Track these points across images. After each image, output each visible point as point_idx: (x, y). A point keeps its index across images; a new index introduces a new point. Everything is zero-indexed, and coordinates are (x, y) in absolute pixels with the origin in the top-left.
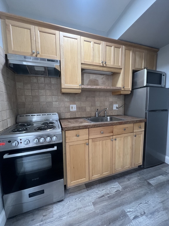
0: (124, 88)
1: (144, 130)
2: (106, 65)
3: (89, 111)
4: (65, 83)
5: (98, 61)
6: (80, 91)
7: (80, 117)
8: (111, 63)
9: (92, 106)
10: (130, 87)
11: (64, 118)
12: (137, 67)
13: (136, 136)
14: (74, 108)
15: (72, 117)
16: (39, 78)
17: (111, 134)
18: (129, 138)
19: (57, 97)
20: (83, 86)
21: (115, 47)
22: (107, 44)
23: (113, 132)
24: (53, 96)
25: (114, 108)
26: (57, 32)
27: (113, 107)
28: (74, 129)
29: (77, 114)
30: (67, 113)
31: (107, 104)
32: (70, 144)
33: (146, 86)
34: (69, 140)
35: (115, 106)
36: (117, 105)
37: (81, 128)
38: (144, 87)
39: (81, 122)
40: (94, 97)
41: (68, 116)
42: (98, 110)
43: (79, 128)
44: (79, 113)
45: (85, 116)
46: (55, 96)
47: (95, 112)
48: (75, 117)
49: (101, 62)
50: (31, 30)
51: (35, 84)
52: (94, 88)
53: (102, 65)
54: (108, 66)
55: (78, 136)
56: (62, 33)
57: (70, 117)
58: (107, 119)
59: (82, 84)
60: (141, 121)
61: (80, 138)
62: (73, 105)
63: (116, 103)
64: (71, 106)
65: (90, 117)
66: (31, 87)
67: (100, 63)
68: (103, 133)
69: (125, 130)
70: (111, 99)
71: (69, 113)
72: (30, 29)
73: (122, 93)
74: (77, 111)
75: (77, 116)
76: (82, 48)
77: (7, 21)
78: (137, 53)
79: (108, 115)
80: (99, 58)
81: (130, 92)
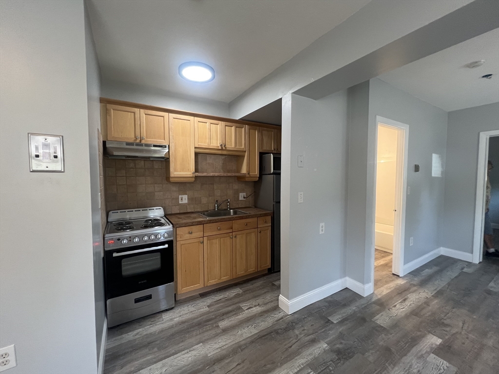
0: (249, 174)
1: (270, 224)
2: (225, 148)
3: (205, 202)
4: (175, 170)
5: (216, 143)
6: (194, 179)
7: (193, 211)
8: (231, 145)
9: (210, 196)
10: (257, 172)
11: (170, 213)
12: (266, 148)
13: (260, 232)
14: (184, 199)
15: (181, 212)
16: (137, 162)
17: (231, 231)
18: (253, 235)
19: (161, 185)
20: (197, 174)
21: (236, 127)
22: (227, 125)
23: (232, 228)
24: (155, 184)
25: (241, 198)
26: (165, 114)
27: (238, 197)
28: (186, 225)
29: (188, 207)
30: (174, 207)
31: (230, 192)
32: (182, 242)
33: (273, 174)
34: (181, 238)
35: (242, 196)
36: (245, 194)
37: (194, 224)
38: (271, 174)
39: (195, 218)
40: (213, 184)
41: (176, 210)
42: (217, 201)
43: (192, 224)
44: (192, 206)
45: (199, 210)
46: (159, 184)
47: (214, 204)
48: (186, 211)
49: (219, 145)
50: (136, 113)
51: (132, 169)
52: (211, 175)
53: (220, 148)
54: (227, 149)
55: (191, 233)
56: (172, 115)
57: (179, 212)
58: (230, 212)
59: (196, 170)
60: (266, 215)
61: (194, 235)
62: (183, 196)
63: (243, 191)
64: (180, 196)
65: (207, 211)
66: (126, 173)
67: (218, 147)
68: (220, 230)
69: (246, 225)
70: (236, 186)
71: (177, 207)
72: (134, 113)
73: (247, 179)
74: (188, 204)
75: (189, 211)
76: (196, 130)
77: (109, 106)
78: (264, 132)
79: (232, 207)
80: (217, 140)
81: (258, 179)
